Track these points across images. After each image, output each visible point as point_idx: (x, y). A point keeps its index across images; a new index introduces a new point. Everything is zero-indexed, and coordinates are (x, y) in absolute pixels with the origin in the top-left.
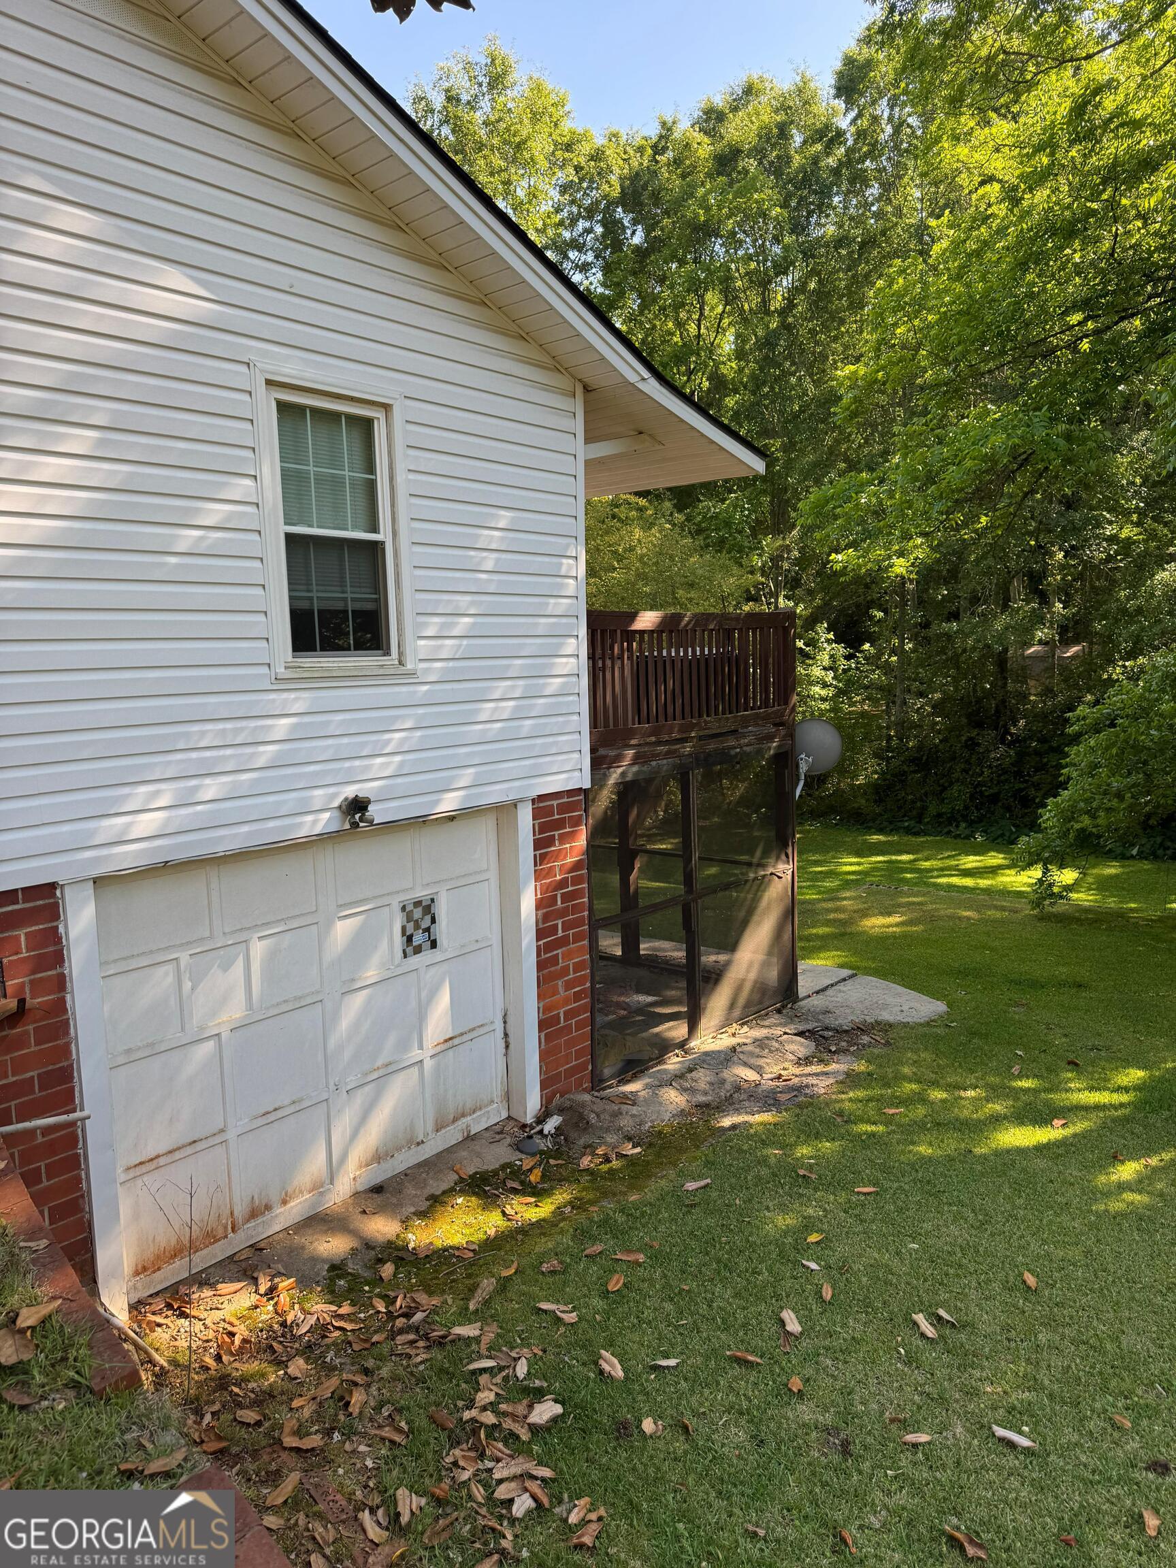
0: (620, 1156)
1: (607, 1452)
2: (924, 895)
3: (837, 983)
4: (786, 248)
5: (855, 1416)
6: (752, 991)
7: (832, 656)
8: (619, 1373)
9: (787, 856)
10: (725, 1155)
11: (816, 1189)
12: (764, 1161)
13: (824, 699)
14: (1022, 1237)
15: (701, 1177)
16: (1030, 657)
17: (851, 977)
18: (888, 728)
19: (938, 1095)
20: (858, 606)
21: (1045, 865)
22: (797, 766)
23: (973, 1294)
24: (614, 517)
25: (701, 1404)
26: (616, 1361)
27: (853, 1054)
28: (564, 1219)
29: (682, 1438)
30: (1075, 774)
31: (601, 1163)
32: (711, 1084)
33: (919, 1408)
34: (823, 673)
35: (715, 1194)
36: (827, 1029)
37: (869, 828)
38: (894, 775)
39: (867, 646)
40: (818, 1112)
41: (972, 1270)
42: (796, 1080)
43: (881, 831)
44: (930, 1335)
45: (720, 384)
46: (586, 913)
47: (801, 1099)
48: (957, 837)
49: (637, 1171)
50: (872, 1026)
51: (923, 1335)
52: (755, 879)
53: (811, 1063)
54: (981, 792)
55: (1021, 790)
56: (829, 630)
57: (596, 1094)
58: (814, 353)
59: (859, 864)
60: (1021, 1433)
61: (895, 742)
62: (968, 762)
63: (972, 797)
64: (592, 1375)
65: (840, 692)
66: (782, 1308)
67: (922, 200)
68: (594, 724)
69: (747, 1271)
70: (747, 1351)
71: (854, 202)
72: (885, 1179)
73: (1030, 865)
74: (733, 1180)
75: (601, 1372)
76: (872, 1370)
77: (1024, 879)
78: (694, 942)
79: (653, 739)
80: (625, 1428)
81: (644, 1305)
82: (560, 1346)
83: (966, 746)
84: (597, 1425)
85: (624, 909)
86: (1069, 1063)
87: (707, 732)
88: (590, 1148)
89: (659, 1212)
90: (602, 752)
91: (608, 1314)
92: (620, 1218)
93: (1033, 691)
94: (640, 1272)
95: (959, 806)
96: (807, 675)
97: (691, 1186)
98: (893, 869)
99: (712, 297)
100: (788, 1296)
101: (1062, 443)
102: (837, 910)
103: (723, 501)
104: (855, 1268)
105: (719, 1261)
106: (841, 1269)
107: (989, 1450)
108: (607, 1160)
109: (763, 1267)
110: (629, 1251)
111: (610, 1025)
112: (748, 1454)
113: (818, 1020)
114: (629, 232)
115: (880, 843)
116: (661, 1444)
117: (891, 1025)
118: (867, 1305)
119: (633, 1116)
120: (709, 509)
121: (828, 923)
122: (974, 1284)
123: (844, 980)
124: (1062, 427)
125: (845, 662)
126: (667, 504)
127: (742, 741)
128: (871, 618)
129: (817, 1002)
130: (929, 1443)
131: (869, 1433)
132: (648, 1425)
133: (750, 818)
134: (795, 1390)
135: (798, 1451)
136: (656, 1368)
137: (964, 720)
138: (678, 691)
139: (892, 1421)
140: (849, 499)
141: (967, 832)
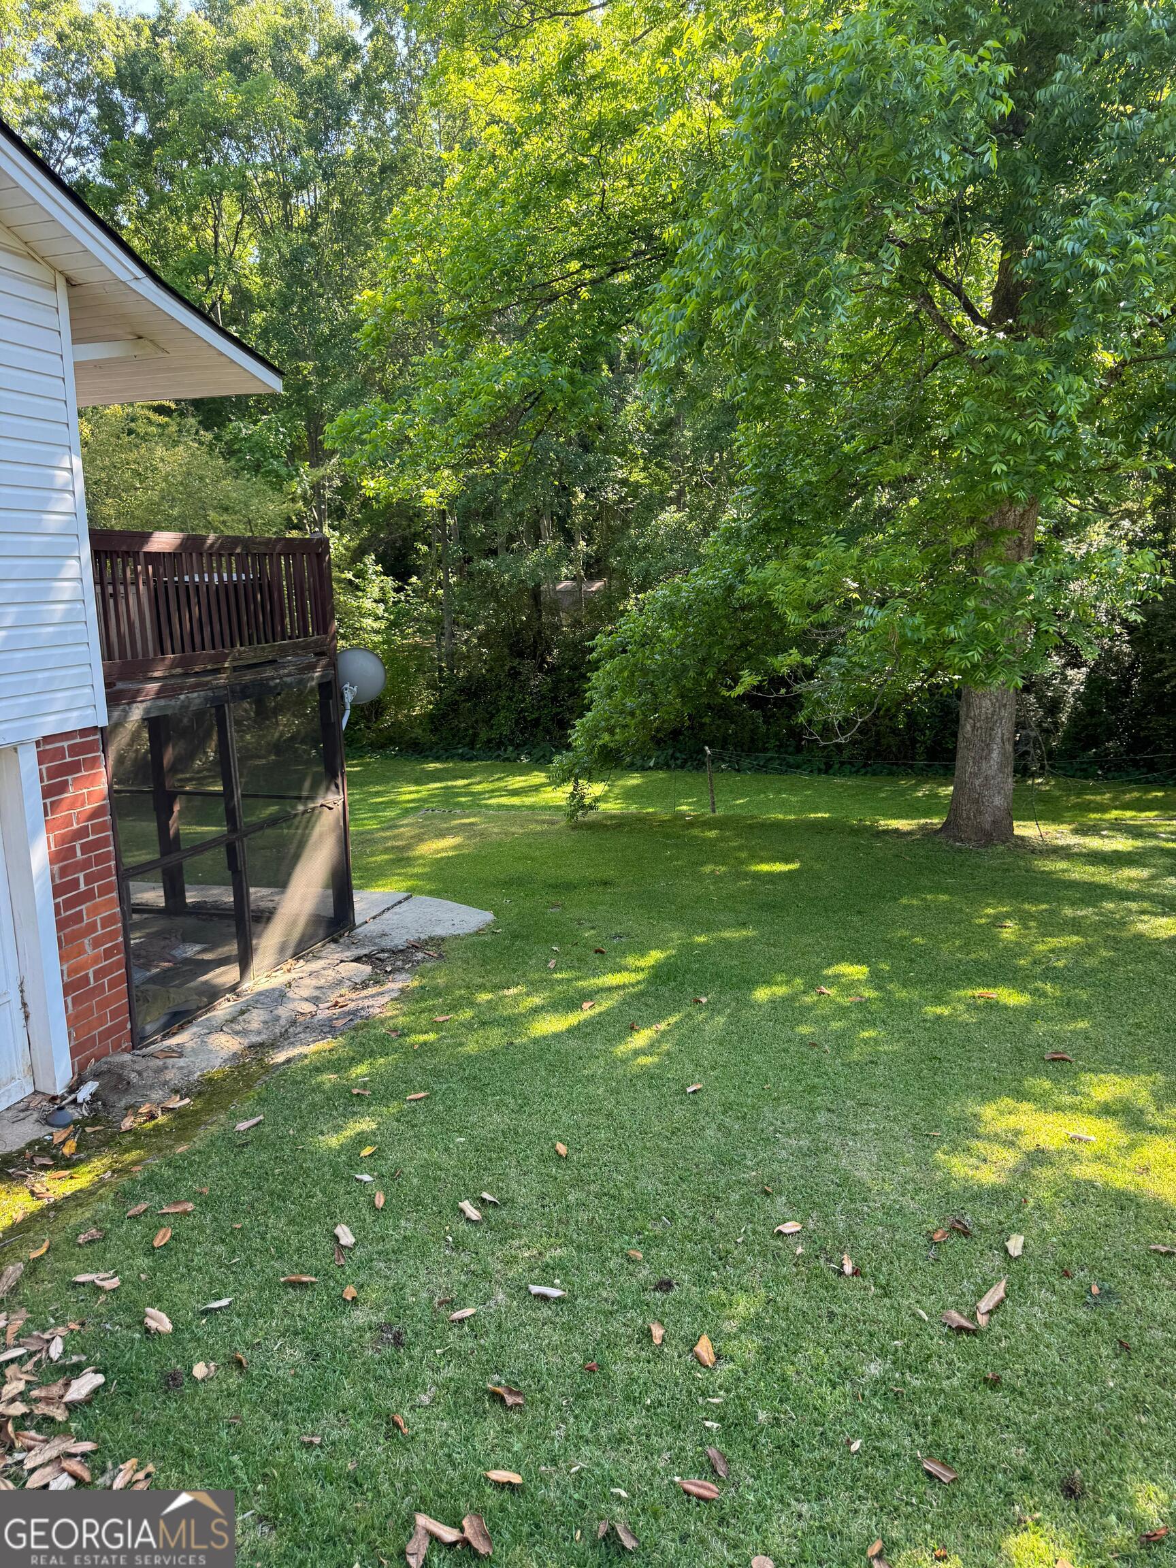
0: (166, 1110)
1: (155, 1408)
2: (475, 816)
3: (393, 906)
4: (304, 162)
5: (409, 1308)
6: (307, 925)
7: (382, 588)
8: (166, 1326)
9: (337, 787)
10: (278, 1089)
11: (369, 1105)
12: (318, 1089)
13: (377, 632)
14: (555, 1112)
15: (253, 1115)
16: (560, 591)
17: (407, 899)
18: (440, 659)
19: (483, 997)
20: (404, 539)
21: (576, 782)
22: (342, 697)
23: (513, 1173)
24: (130, 432)
25: (255, 1335)
26: (163, 1315)
27: (407, 971)
28: (104, 1185)
29: (236, 1373)
30: (596, 697)
31: (146, 1121)
32: (265, 1022)
33: (466, 1286)
34: (374, 605)
35: (268, 1129)
36: (383, 951)
37: (427, 757)
38: (449, 705)
39: (414, 579)
40: (373, 1031)
41: (512, 1150)
42: (352, 1006)
43: (437, 759)
44: (474, 1218)
45: (243, 297)
46: (113, 863)
47: (358, 1021)
48: (507, 759)
49: (185, 1122)
50: (426, 942)
51: (469, 1220)
52: (305, 812)
53: (367, 986)
54: (524, 717)
55: (558, 714)
56: (377, 563)
57: (138, 1052)
58: (341, 276)
59: (417, 792)
60: (553, 1286)
61: (446, 673)
62: (512, 690)
63: (517, 723)
64: (137, 1336)
65: (393, 624)
66: (336, 1225)
67: (440, 132)
68: (107, 653)
69: (301, 1196)
70: (302, 1273)
71: (373, 123)
72: (435, 1082)
73: (565, 781)
74: (287, 1112)
75: (148, 1330)
76: (422, 1262)
77: (559, 795)
78: (241, 882)
79: (179, 670)
80: (174, 1379)
81: (194, 1252)
82: (101, 1315)
83: (510, 675)
84: (144, 1385)
85: (164, 853)
86: (597, 951)
87: (241, 663)
88: (133, 1108)
89: (210, 1157)
90: (120, 686)
91: (153, 1271)
92: (166, 1172)
93: (564, 623)
94: (189, 1221)
95: (506, 731)
96: (358, 608)
97: (242, 1126)
98: (449, 793)
99: (229, 203)
100: (341, 1212)
101: (566, 386)
102: (394, 838)
103: (255, 423)
104: (406, 1171)
105: (272, 1193)
106: (393, 1175)
107: (526, 1308)
108: (152, 1117)
109: (317, 1190)
110: (177, 1203)
111: (152, 980)
112: (303, 1371)
113: (375, 944)
114: (129, 120)
115: (437, 770)
116: (214, 1385)
117: (443, 939)
118: (418, 1203)
119: (181, 1068)
120: (240, 430)
121: (386, 851)
122: (514, 1163)
123: (400, 902)
124: (565, 370)
125: (394, 594)
126: (192, 421)
127: (281, 672)
128: (417, 551)
129: (373, 928)
130: (474, 1315)
131: (420, 1321)
132: (199, 1370)
133: (309, 754)
134: (349, 1298)
135: (352, 1355)
136: (206, 1312)
137: (506, 651)
138: (205, 619)
139: (440, 1304)
140: (375, 426)
141: (514, 755)
